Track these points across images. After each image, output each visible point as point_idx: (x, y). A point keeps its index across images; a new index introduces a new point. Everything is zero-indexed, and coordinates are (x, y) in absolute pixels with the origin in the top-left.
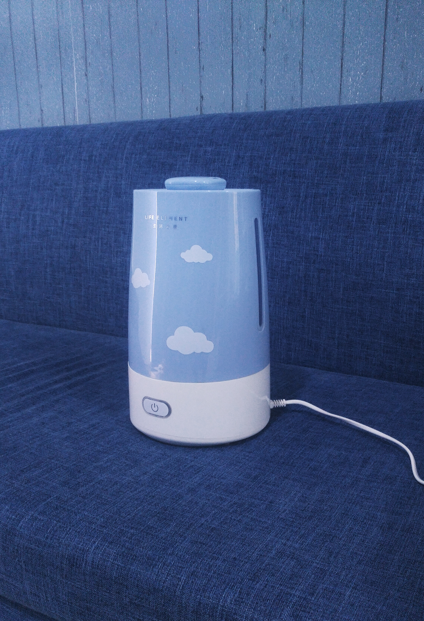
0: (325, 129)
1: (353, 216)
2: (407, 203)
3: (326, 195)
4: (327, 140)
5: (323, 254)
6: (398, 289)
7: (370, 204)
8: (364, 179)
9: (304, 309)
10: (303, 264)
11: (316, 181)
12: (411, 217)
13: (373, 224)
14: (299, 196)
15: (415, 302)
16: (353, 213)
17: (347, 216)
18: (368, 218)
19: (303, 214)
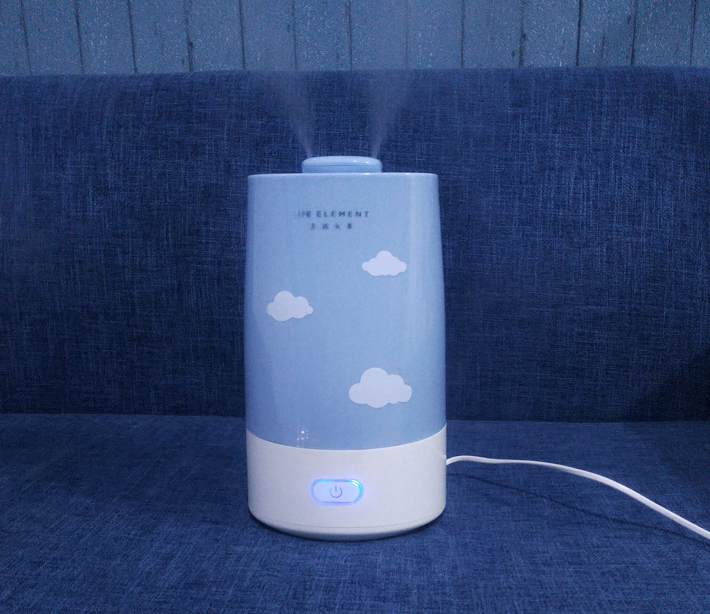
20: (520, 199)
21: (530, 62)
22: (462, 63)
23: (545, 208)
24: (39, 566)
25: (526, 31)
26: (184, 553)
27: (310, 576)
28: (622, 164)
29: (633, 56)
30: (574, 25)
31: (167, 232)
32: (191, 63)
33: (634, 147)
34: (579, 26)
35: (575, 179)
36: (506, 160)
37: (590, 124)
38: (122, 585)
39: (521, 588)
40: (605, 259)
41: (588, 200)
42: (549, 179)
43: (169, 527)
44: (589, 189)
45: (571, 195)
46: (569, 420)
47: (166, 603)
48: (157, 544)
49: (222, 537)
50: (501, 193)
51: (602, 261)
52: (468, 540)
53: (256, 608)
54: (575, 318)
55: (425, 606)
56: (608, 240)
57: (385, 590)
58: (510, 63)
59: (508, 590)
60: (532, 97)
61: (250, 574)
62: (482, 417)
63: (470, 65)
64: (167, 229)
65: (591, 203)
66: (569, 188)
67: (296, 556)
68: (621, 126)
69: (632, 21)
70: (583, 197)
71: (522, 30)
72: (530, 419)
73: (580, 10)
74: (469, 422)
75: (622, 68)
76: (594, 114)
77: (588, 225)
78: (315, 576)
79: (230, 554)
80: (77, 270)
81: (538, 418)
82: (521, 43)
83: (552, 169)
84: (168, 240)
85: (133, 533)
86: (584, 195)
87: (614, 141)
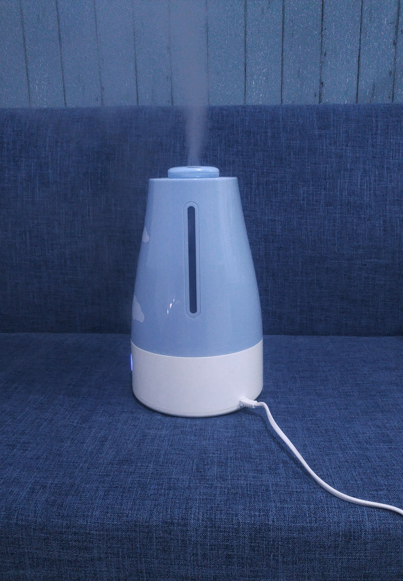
0: (265, 125)
1: (303, 200)
2: (347, 188)
3: (277, 183)
4: (269, 135)
5: (280, 234)
6: (348, 260)
7: (317, 190)
8: (308, 169)
9: (267, 284)
10: (263, 243)
11: (265, 171)
12: (353, 200)
13: (322, 206)
14: (251, 184)
15: (363, 269)
16: (304, 197)
17: (298, 200)
18: (317, 202)
19: (257, 200)
20: (325, 189)
21: (326, 100)
22: (282, 100)
23: (342, 195)
24: (14, 449)
25: (323, 81)
26: (113, 436)
27: (205, 454)
28: (392, 166)
29: (393, 97)
30: (355, 78)
31: (89, 211)
32: (102, 100)
33: (399, 156)
34: (358, 77)
35: (361, 176)
36: (315, 164)
37: (370, 141)
38: (74, 462)
39: (355, 462)
40: (382, 228)
41: (370, 191)
42: (344, 176)
43: (100, 417)
44: (370, 183)
45: (359, 187)
46: (360, 335)
47: (107, 476)
48: (94, 430)
49: (138, 423)
50: (313, 185)
51: (380, 230)
52: (309, 425)
53: (172, 479)
54: (363, 267)
55: (291, 477)
56: (384, 216)
57: (260, 464)
58: (313, 101)
59: (346, 463)
60: (332, 124)
61: (163, 452)
62: (301, 333)
63: (287, 102)
64: (89, 209)
65: (372, 192)
66: (357, 183)
67: (193, 438)
68: (390, 142)
69: (392, 74)
70: (367, 188)
71: (320, 80)
72: (333, 334)
73: (359, 67)
74: (293, 337)
75: (389, 104)
76: (372, 135)
77: (370, 207)
78: (209, 454)
79: (146, 436)
80: (28, 236)
81: (339, 334)
82: (320, 88)
83: (347, 170)
84: (89, 216)
85: (76, 421)
86: (367, 187)
87: (386, 151)
